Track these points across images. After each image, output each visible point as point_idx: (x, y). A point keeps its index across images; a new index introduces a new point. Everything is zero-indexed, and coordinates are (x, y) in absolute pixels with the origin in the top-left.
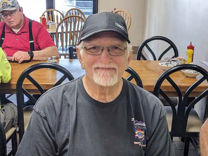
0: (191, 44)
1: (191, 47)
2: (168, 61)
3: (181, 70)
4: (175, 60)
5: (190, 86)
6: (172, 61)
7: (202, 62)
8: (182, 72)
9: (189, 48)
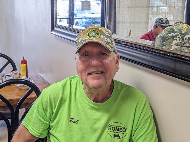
0: (24, 59)
1: (24, 62)
2: (3, 77)
3: (15, 84)
4: (9, 75)
5: (21, 98)
6: (6, 76)
7: (38, 73)
8: (16, 86)
9: (22, 62)
